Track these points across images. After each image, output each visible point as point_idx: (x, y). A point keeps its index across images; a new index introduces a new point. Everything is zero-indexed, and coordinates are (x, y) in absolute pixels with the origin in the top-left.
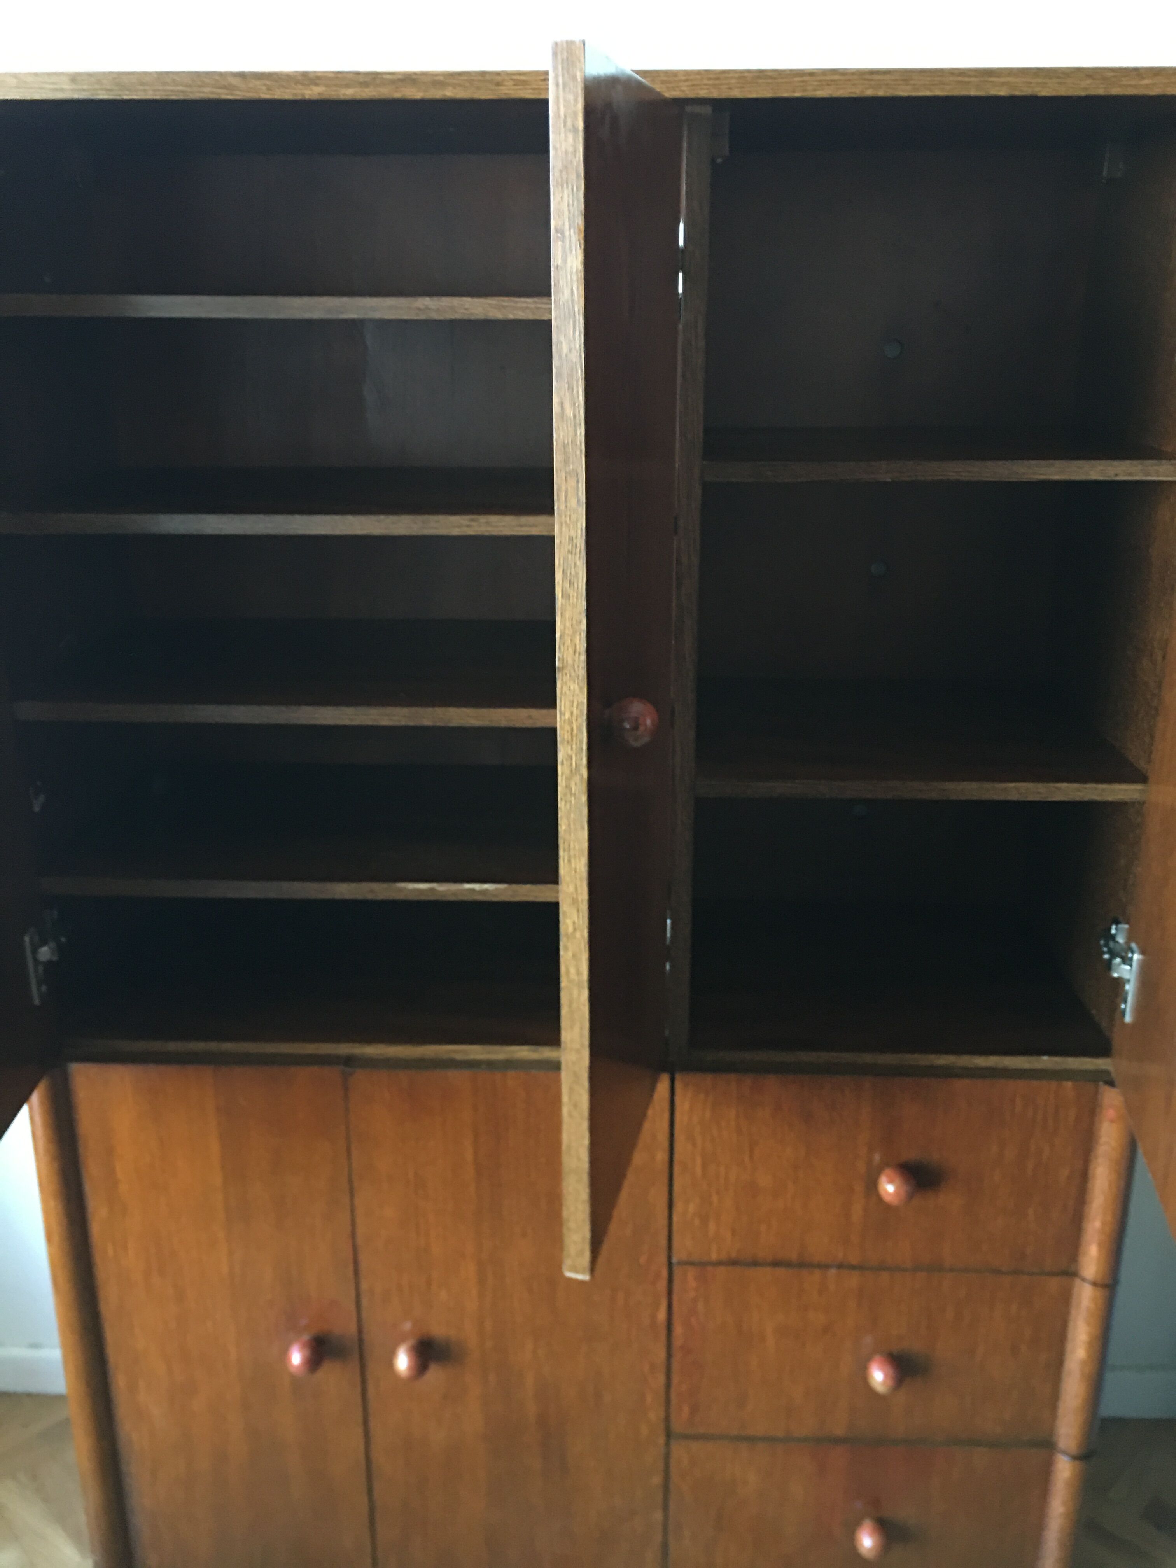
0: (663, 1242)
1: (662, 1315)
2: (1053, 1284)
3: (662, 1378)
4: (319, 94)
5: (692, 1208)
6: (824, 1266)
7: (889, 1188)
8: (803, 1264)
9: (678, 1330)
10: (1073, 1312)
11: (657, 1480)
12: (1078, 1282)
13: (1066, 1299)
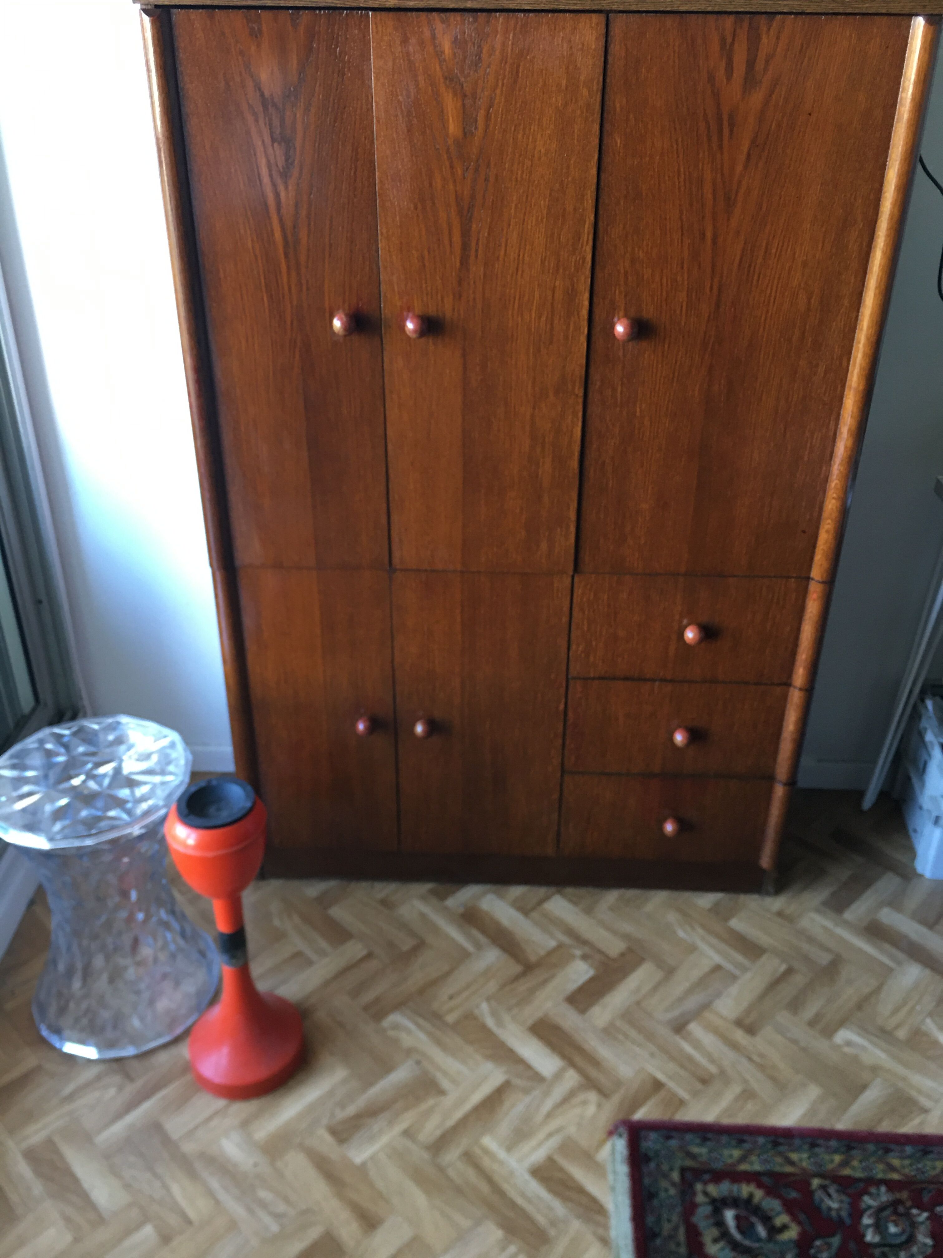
0: (564, 668)
1: (562, 707)
2: (778, 690)
3: (560, 741)
4: (394, 4)
5: (581, 648)
6: (653, 680)
7: (690, 635)
8: (642, 679)
9: (570, 714)
10: (788, 706)
11: (556, 796)
12: (791, 689)
13: (784, 698)
